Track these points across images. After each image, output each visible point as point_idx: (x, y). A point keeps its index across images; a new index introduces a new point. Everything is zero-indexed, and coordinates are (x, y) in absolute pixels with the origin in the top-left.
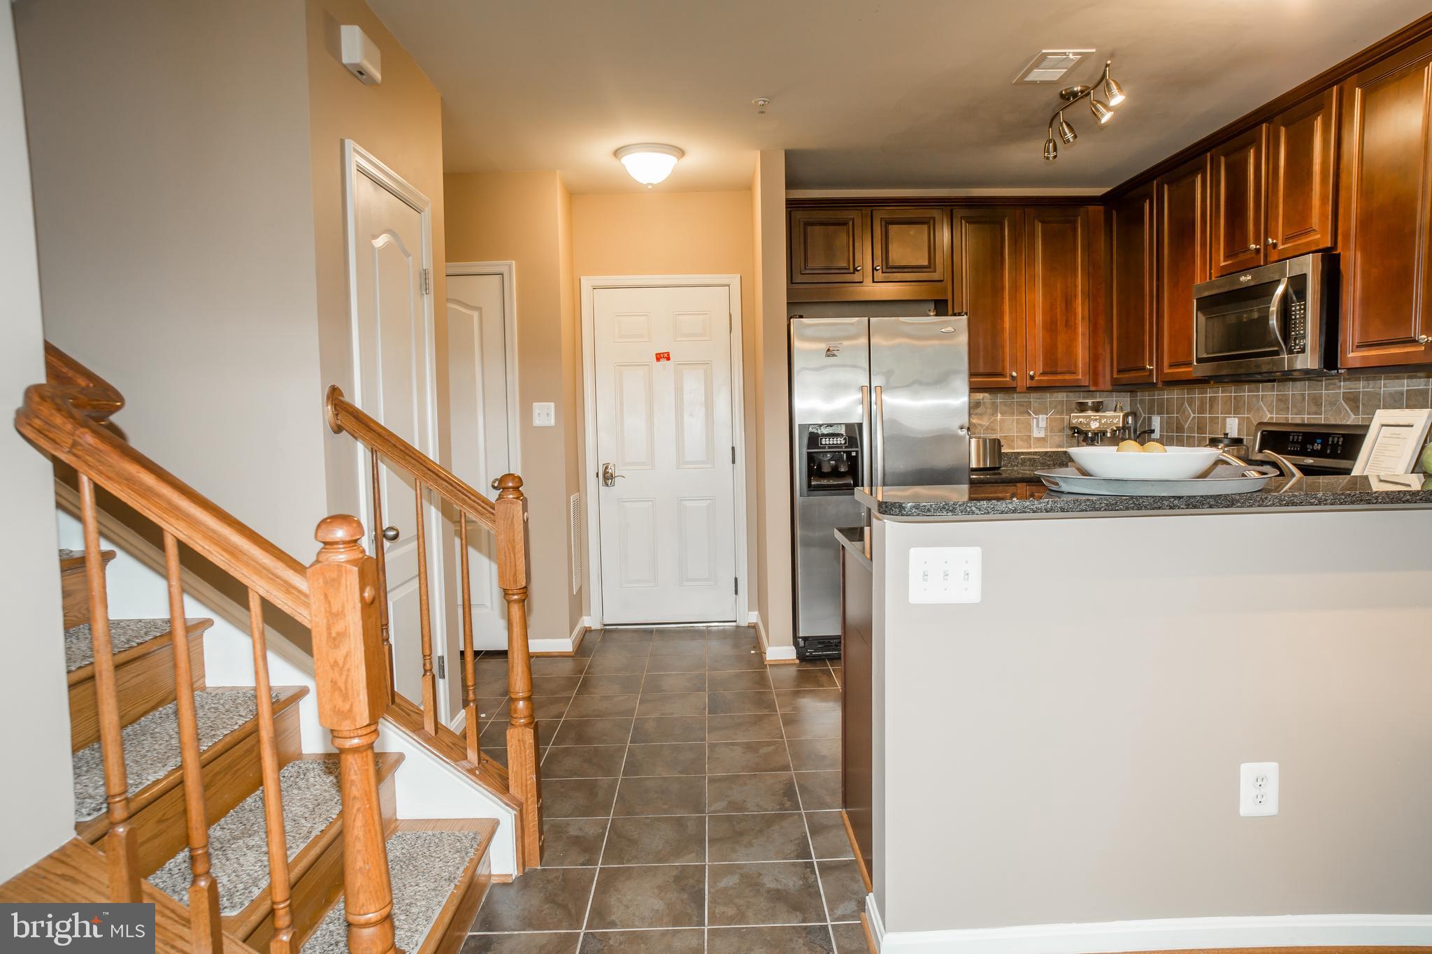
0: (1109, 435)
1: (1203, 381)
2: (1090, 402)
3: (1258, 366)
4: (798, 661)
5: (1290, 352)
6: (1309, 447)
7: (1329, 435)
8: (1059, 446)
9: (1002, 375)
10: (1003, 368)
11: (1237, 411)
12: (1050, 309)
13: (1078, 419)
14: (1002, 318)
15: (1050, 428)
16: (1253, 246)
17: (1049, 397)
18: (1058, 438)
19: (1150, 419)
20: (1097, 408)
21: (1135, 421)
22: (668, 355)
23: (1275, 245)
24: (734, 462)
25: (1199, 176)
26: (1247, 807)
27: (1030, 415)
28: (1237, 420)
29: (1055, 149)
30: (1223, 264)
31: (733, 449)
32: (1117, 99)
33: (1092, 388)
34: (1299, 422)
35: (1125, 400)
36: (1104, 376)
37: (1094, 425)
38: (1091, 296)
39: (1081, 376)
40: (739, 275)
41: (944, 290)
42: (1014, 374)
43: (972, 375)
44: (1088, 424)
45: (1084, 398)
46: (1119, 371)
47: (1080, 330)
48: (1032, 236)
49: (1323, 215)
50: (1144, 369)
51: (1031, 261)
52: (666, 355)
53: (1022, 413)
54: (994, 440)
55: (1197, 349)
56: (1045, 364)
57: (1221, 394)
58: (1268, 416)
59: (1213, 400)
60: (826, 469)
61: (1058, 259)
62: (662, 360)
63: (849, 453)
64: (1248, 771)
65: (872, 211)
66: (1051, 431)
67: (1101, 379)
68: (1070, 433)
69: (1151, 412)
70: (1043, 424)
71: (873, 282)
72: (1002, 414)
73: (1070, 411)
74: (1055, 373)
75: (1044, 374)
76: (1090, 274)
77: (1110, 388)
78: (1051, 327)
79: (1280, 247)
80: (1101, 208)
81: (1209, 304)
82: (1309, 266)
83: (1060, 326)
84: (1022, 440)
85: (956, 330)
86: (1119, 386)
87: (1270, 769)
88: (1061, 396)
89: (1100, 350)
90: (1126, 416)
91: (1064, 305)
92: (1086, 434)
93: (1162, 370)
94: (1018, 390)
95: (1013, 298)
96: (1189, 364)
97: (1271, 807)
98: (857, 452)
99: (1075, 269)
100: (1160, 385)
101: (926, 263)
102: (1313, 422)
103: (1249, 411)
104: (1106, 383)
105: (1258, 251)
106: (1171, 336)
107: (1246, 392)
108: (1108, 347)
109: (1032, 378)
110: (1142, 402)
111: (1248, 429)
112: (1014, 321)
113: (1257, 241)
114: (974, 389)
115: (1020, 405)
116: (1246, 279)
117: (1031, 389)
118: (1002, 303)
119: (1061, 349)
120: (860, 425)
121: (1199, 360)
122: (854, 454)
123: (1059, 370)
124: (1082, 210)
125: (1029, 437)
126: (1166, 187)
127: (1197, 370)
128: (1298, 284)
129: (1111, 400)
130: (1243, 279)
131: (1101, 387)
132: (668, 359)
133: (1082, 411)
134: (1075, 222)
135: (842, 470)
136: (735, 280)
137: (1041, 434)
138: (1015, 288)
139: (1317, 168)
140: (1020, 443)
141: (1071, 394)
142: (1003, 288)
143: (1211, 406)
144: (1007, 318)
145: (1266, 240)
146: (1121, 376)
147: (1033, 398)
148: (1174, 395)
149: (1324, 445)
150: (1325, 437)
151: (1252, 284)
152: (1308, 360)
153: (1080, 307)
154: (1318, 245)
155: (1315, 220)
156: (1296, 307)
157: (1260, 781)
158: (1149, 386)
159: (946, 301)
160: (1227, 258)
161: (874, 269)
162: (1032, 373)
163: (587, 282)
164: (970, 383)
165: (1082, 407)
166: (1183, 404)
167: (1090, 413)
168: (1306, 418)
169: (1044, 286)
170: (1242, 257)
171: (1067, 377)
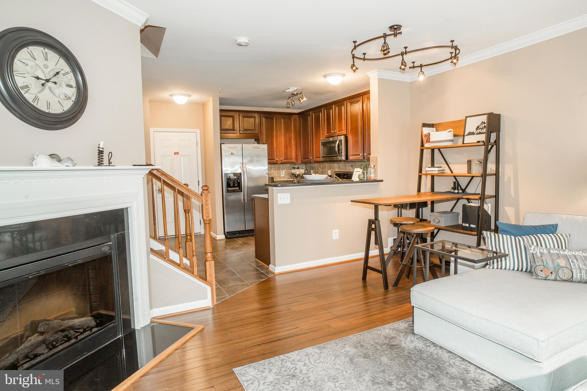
0: (301, 175)
1: (323, 162)
2: (296, 167)
3: (334, 159)
4: (226, 239)
5: (340, 156)
6: (344, 177)
7: (348, 174)
8: (288, 179)
9: (274, 159)
10: (274, 158)
11: (330, 169)
12: (286, 142)
13: (293, 171)
14: (274, 144)
15: (285, 174)
16: (332, 132)
17: (285, 166)
18: (288, 177)
19: (310, 171)
20: (298, 168)
21: (307, 172)
22: (178, 152)
23: (336, 132)
24: (199, 185)
25: (321, 113)
26: (334, 238)
27: (280, 170)
28: (330, 171)
29: (289, 105)
30: (326, 135)
31: (198, 181)
32: (305, 99)
33: (296, 163)
34: (342, 171)
35: (304, 166)
36: (299, 160)
37: (298, 173)
38: (296, 139)
39: (294, 160)
40: (199, 130)
41: (258, 136)
42: (277, 159)
43: (268, 159)
44: (296, 173)
45: (294, 166)
46: (303, 159)
47: (293, 148)
48: (281, 122)
49: (345, 127)
50: (309, 158)
51: (281, 129)
52: (177, 153)
53: (278, 170)
54: (272, 177)
55: (321, 155)
56: (285, 157)
57: (327, 165)
58: (337, 170)
59: (325, 166)
60: (232, 185)
61: (287, 130)
62: (176, 154)
63: (237, 181)
64: (334, 231)
65: (239, 114)
66: (286, 175)
67: (298, 161)
68: (292, 175)
69: (310, 169)
70: (284, 173)
71: (240, 133)
72: (273, 170)
73: (291, 169)
74: (287, 159)
75: (284, 159)
76: (295, 133)
77: (301, 163)
78: (286, 147)
79: (337, 133)
80: (298, 116)
81: (324, 144)
82: (342, 138)
83: (288, 147)
84: (278, 177)
85: (264, 148)
86: (303, 163)
87: (337, 231)
88: (288, 165)
89: (298, 153)
90: (305, 170)
91: (289, 141)
92: (296, 175)
93: (314, 159)
94: (278, 163)
95: (276, 139)
96: (320, 158)
97: (337, 238)
98: (240, 181)
99: (292, 132)
100: (313, 162)
101: (254, 129)
102: (345, 171)
103: (333, 169)
104: (300, 162)
105: (333, 133)
106: (315, 151)
107: (332, 164)
108: (300, 152)
109: (281, 160)
110: (308, 167)
111: (333, 173)
112: (277, 145)
113: (333, 131)
114: (269, 163)
115: (278, 168)
116: (331, 139)
117: (281, 163)
118: (273, 141)
119: (288, 153)
120: (241, 174)
121: (322, 157)
122: (239, 181)
123: (288, 158)
124: (293, 116)
125: (280, 176)
126: (313, 114)
127: (321, 159)
128: (341, 141)
129: (301, 166)
130: (330, 139)
131: (299, 163)
132: (178, 154)
133: (294, 169)
134: (291, 119)
135: (236, 185)
136: (198, 131)
137: (282, 175)
138: (277, 136)
139: (343, 117)
140: (278, 178)
141: (290, 165)
142: (274, 136)
143: (325, 168)
144: (275, 144)
145: (335, 131)
146: (303, 160)
147: (281, 166)
148: (316, 165)
149: (347, 176)
150: (347, 174)
151: (332, 140)
152: (343, 158)
153: (293, 142)
154: (344, 133)
155: (343, 128)
156: (340, 146)
157: (336, 233)
158: (310, 162)
159: (259, 139)
160: (327, 133)
161: (240, 130)
162: (281, 159)
163: (152, 130)
164: (268, 162)
165: (294, 168)
166: (318, 167)
167: (296, 170)
168: (344, 170)
169: (284, 136)
170: (330, 134)
171: (290, 160)
